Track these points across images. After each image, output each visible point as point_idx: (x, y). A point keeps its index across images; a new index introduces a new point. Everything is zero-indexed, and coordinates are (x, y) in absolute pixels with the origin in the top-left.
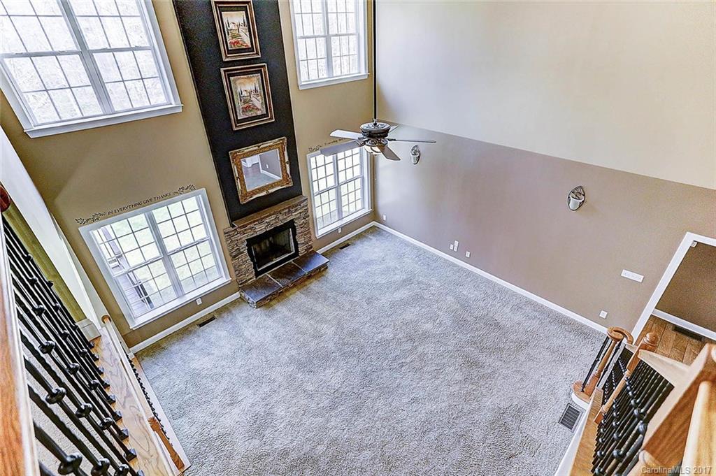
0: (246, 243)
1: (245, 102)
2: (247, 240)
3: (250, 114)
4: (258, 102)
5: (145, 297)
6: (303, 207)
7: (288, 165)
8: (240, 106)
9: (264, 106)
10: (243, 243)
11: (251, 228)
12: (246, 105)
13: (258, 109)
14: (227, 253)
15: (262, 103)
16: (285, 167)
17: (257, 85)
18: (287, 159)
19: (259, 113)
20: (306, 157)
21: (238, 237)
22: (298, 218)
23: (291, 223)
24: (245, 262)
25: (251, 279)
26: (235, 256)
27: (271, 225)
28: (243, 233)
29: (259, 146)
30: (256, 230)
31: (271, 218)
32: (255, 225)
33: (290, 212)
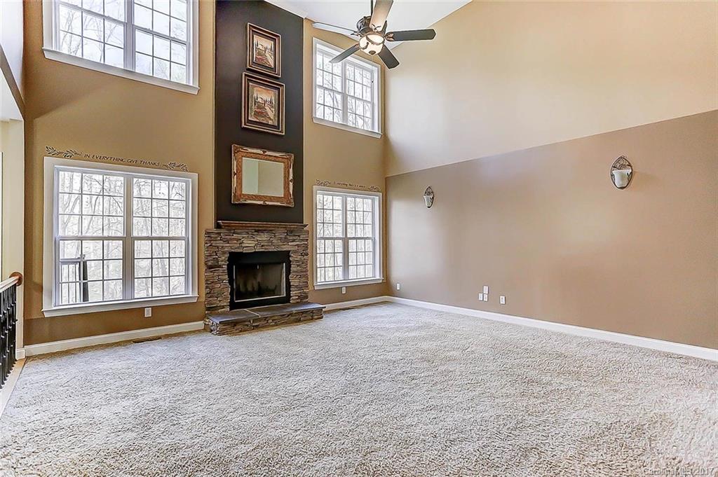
0: (227, 255)
1: (258, 108)
2: (230, 253)
3: (261, 120)
4: (271, 113)
5: (83, 281)
6: (303, 240)
7: (291, 184)
8: (254, 108)
9: (277, 119)
10: (224, 253)
11: (238, 240)
12: (260, 110)
13: (270, 119)
14: (203, 260)
15: (275, 115)
16: (289, 184)
17: (273, 98)
18: (291, 178)
19: (271, 123)
20: (312, 188)
21: (220, 244)
22: (295, 252)
23: (287, 254)
24: (221, 281)
25: (223, 307)
26: (210, 267)
27: (262, 246)
28: (227, 242)
29: (264, 152)
30: (243, 245)
31: (264, 237)
32: (243, 238)
33: (286, 240)
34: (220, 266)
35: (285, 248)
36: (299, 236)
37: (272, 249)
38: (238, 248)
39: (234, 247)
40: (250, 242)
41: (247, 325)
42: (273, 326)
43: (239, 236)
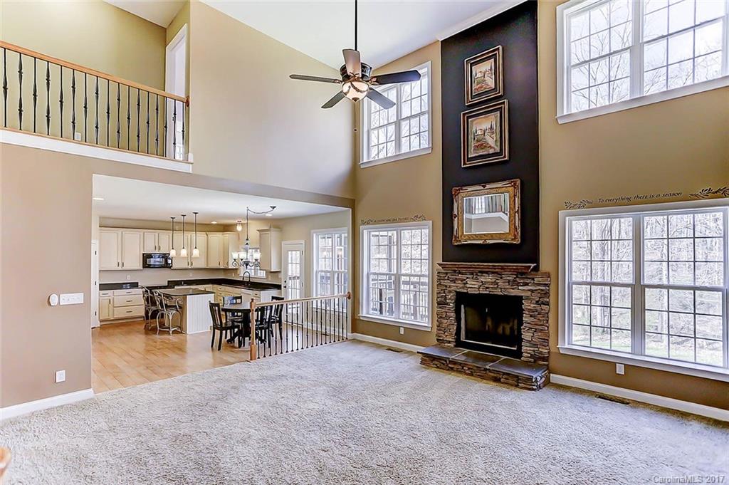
0: (454, 294)
1: (478, 141)
2: (456, 292)
3: (481, 152)
4: (491, 141)
8: (473, 144)
9: (499, 144)
12: (479, 143)
13: (491, 147)
14: (435, 296)
15: (496, 141)
17: (494, 123)
18: (517, 208)
19: (491, 151)
20: (557, 214)
21: (448, 283)
22: (528, 298)
23: (518, 300)
24: (448, 317)
25: (449, 342)
26: (439, 304)
27: (487, 288)
28: (454, 281)
29: (484, 187)
30: (468, 286)
31: (488, 279)
32: (467, 278)
33: (515, 284)
34: (447, 304)
35: (514, 292)
36: (533, 279)
37: (498, 292)
38: (463, 288)
39: (458, 287)
40: (473, 283)
41: (444, 364)
42: (468, 374)
43: (464, 277)
